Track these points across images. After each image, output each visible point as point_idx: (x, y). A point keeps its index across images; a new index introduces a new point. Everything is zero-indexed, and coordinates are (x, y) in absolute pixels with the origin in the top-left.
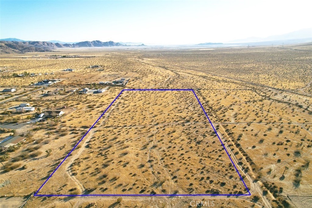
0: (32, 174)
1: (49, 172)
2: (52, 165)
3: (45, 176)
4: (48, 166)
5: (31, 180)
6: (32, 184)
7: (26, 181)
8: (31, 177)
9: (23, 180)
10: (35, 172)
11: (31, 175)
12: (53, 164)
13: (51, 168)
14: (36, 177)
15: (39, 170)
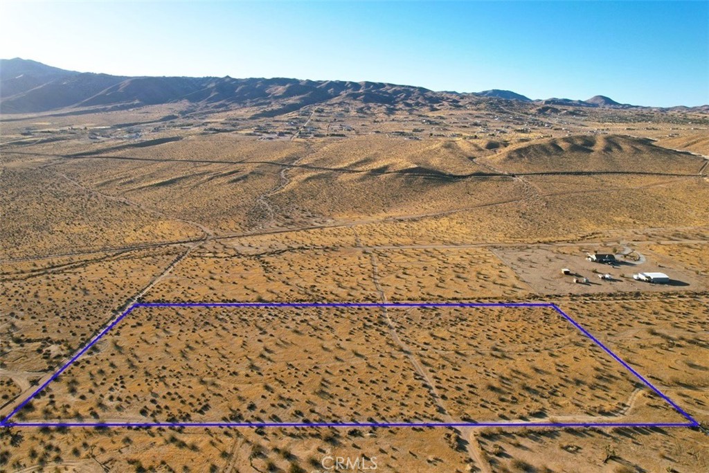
0: (670, 454)
1: (647, 434)
2: (630, 439)
3: (659, 434)
4: (636, 441)
5: (681, 445)
6: (684, 440)
7: (689, 451)
8: (677, 450)
9: (692, 456)
10: (662, 450)
11: (674, 451)
12: (627, 438)
13: (637, 437)
14: (670, 443)
15: (656, 449)
